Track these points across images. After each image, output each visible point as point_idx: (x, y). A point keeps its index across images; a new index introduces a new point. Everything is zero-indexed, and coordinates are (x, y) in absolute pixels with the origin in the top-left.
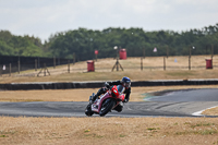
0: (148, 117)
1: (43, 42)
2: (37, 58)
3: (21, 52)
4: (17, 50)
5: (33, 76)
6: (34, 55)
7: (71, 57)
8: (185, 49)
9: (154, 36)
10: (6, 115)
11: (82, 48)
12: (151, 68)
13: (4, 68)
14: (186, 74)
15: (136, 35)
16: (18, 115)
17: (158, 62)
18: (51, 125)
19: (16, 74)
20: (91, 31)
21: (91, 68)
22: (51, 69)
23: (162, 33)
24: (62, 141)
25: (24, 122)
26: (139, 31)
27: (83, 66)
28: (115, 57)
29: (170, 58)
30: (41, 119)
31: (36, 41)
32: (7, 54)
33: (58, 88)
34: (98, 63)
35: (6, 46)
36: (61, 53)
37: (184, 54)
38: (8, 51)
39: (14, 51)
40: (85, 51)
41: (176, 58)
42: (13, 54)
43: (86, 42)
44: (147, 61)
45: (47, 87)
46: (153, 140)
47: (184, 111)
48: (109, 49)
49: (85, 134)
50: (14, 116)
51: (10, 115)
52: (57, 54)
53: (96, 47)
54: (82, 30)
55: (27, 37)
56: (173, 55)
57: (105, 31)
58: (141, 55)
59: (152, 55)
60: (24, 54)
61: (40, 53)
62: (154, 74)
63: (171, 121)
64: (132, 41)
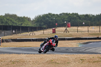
0: (80, 54)
1: (32, 20)
2: (29, 27)
3: (22, 24)
4: (20, 23)
5: (27, 35)
6: (28, 26)
7: (45, 26)
8: (98, 23)
9: (84, 17)
10: (15, 53)
11: (50, 22)
12: (82, 31)
13: (14, 31)
14: (98, 34)
15: (75, 16)
16: (20, 54)
17: (85, 29)
18: (35, 58)
19: (19, 34)
20: (54, 15)
21: (54, 32)
22: (35, 32)
23: (87, 15)
24: (40, 65)
25: (23, 57)
26: (76, 14)
27: (51, 31)
28: (65, 26)
29: (91, 27)
30: (31, 55)
31: (29, 19)
32: (15, 25)
33: (39, 41)
34: (57, 29)
35: (14, 21)
36: (40, 25)
37: (97, 25)
38: (16, 24)
39: (18, 24)
40: (51, 24)
41: (94, 27)
42: (18, 25)
43: (52, 19)
44: (80, 28)
45: (33, 40)
46: (82, 65)
47: (97, 51)
48: (62, 23)
49: (51, 62)
50: (18, 54)
51: (16, 53)
52: (38, 25)
53: (56, 22)
54: (50, 14)
55: (24, 17)
56: (92, 25)
57: (60, 14)
58: (77, 25)
59: (82, 25)
60: (23, 25)
61: (30, 25)
62: (83, 34)
63: (91, 56)
64: (73, 19)
